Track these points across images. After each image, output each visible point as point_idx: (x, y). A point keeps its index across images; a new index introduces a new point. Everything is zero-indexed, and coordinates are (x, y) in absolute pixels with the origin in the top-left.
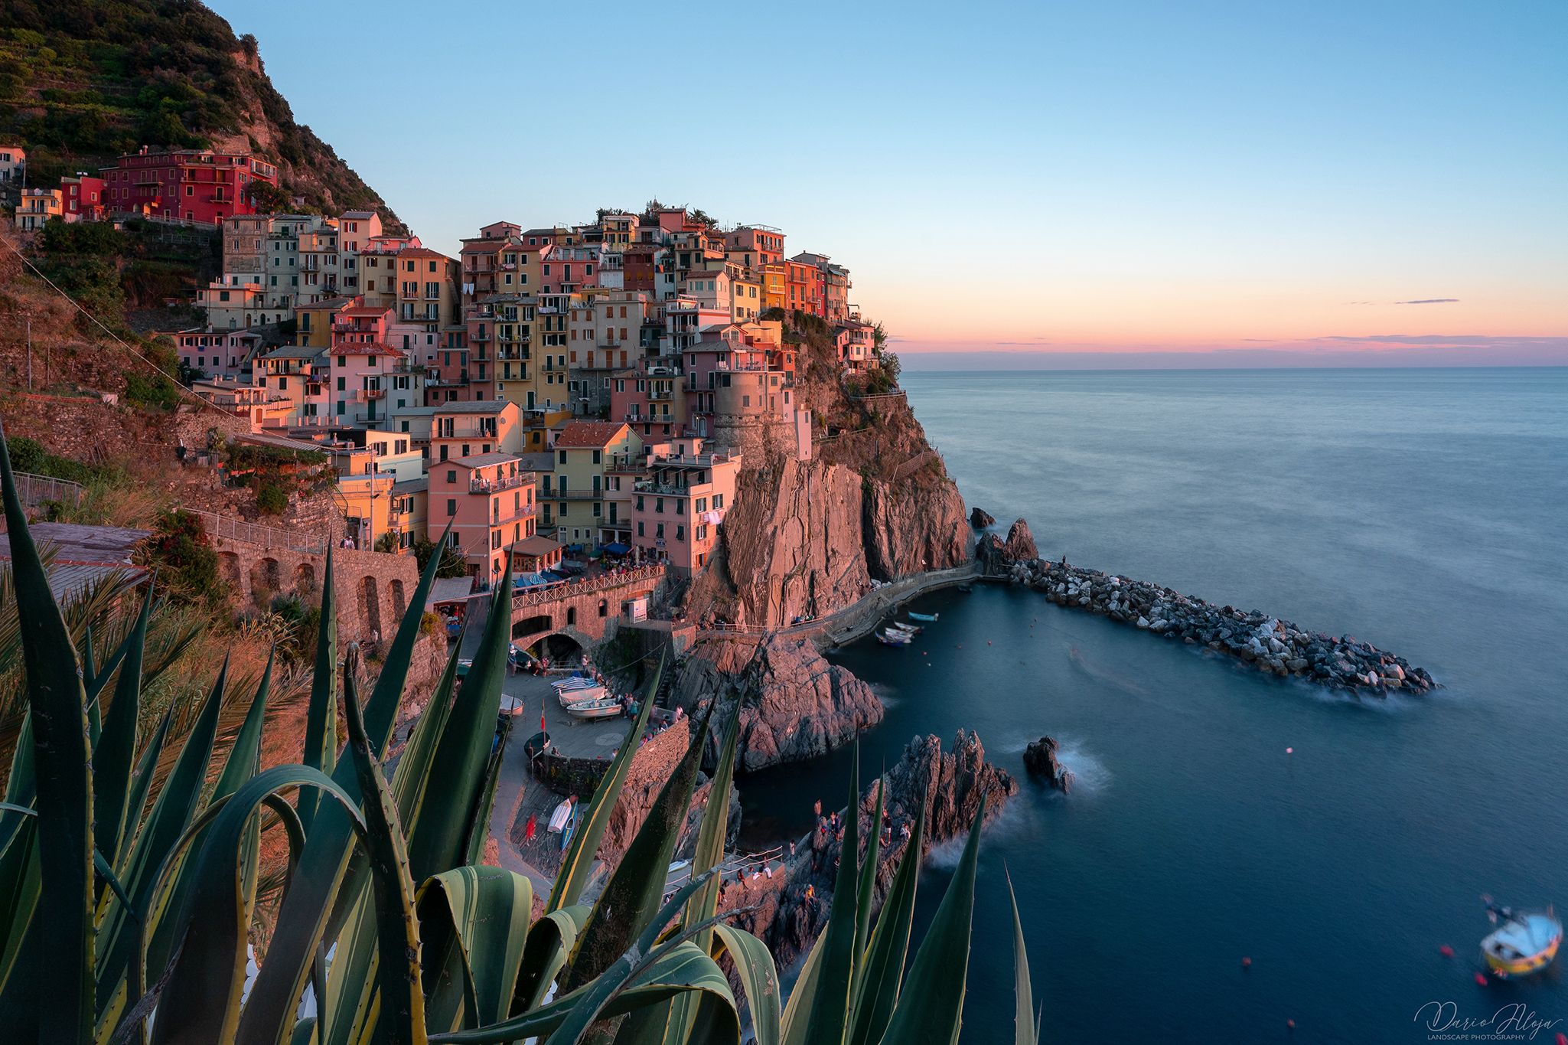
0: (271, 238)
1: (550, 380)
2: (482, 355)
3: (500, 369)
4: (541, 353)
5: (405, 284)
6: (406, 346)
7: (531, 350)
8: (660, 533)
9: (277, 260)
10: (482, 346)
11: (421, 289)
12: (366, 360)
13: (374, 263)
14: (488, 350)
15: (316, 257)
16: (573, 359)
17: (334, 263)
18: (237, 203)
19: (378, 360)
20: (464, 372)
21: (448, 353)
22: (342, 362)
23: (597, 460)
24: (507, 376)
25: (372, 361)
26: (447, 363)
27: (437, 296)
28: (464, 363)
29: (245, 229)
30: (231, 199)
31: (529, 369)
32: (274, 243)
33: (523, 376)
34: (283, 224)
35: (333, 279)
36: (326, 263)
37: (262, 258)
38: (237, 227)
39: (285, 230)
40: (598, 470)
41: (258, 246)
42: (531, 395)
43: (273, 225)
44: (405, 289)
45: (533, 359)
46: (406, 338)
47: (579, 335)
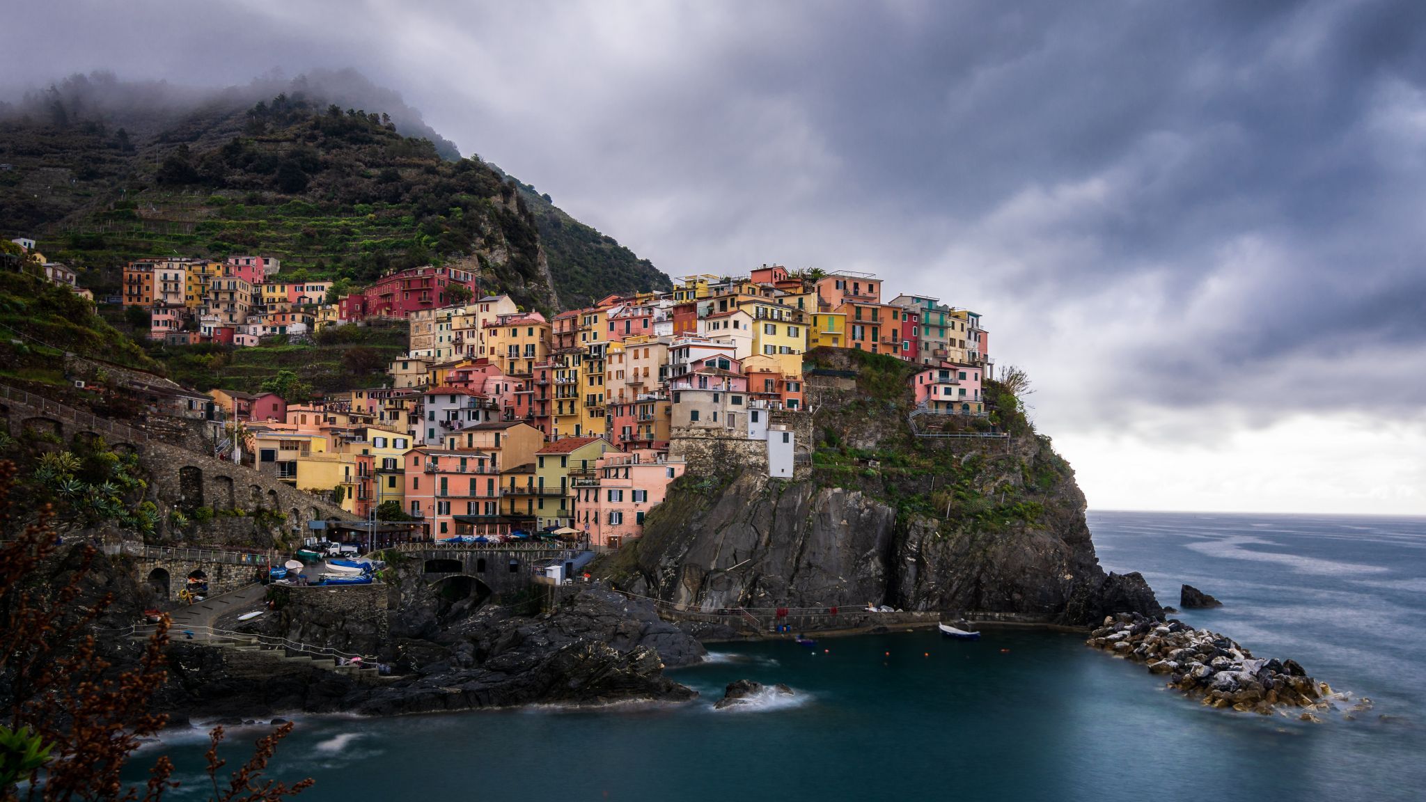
0: (438, 322)
1: (592, 416)
2: (543, 396)
3: (555, 406)
4: (586, 389)
5: (510, 347)
6: (498, 392)
7: (579, 391)
8: (587, 518)
9: (441, 338)
10: (543, 388)
11: (522, 350)
12: (448, 399)
13: (495, 333)
14: (547, 392)
15: (461, 333)
16: (609, 397)
17: (473, 336)
18: (435, 299)
19: (457, 399)
20: (530, 410)
21: (519, 396)
22: (432, 401)
23: (564, 465)
24: (561, 412)
25: (453, 400)
26: (519, 403)
27: (533, 355)
28: (530, 403)
29: (423, 317)
30: (431, 299)
31: (577, 406)
32: (438, 325)
33: (572, 411)
34: (447, 312)
35: (472, 350)
36: (468, 337)
37: (432, 337)
38: (417, 316)
39: (449, 314)
40: (564, 472)
41: (430, 329)
42: (578, 427)
43: (441, 313)
44: (510, 351)
45: (580, 399)
46: (498, 386)
47: (614, 375)
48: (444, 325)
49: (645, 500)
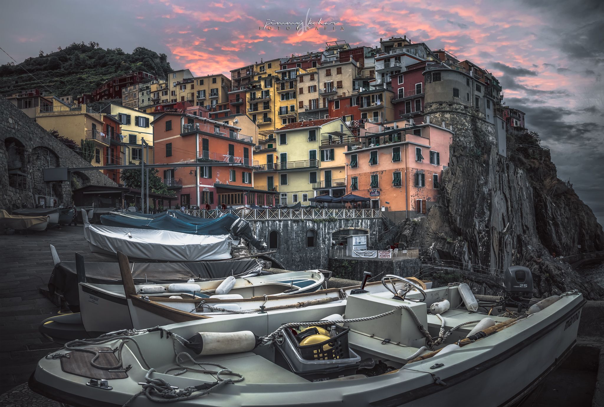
2: (238, 112)
4: (278, 103)
5: (199, 92)
7: (271, 105)
8: (375, 183)
9: (143, 100)
10: (238, 106)
11: (208, 93)
13: (184, 88)
14: (242, 109)
15: (158, 94)
16: (301, 106)
17: (167, 94)
23: (312, 139)
27: (217, 95)
29: (130, 90)
31: (270, 116)
32: (142, 91)
33: (266, 121)
34: (146, 84)
36: (163, 95)
37: (137, 101)
38: (127, 90)
39: (148, 87)
40: (313, 146)
41: (135, 96)
43: (141, 86)
45: (272, 110)
47: (305, 91)
48: (145, 92)
49: (438, 163)
